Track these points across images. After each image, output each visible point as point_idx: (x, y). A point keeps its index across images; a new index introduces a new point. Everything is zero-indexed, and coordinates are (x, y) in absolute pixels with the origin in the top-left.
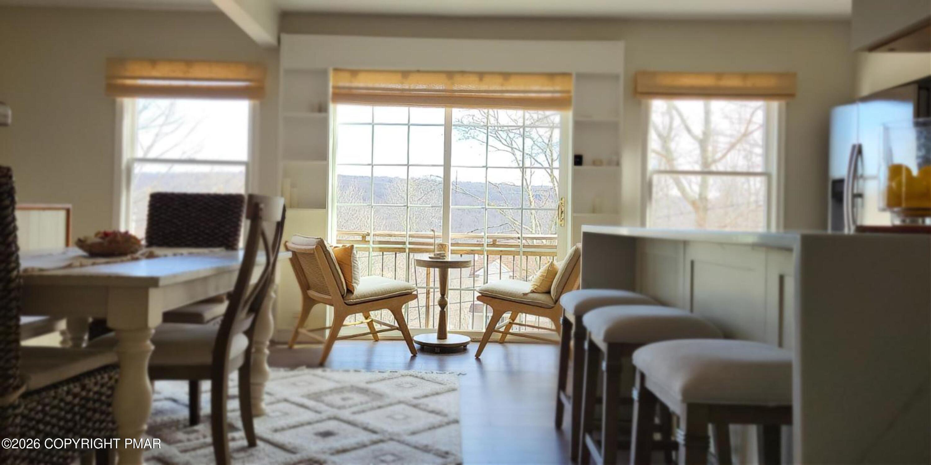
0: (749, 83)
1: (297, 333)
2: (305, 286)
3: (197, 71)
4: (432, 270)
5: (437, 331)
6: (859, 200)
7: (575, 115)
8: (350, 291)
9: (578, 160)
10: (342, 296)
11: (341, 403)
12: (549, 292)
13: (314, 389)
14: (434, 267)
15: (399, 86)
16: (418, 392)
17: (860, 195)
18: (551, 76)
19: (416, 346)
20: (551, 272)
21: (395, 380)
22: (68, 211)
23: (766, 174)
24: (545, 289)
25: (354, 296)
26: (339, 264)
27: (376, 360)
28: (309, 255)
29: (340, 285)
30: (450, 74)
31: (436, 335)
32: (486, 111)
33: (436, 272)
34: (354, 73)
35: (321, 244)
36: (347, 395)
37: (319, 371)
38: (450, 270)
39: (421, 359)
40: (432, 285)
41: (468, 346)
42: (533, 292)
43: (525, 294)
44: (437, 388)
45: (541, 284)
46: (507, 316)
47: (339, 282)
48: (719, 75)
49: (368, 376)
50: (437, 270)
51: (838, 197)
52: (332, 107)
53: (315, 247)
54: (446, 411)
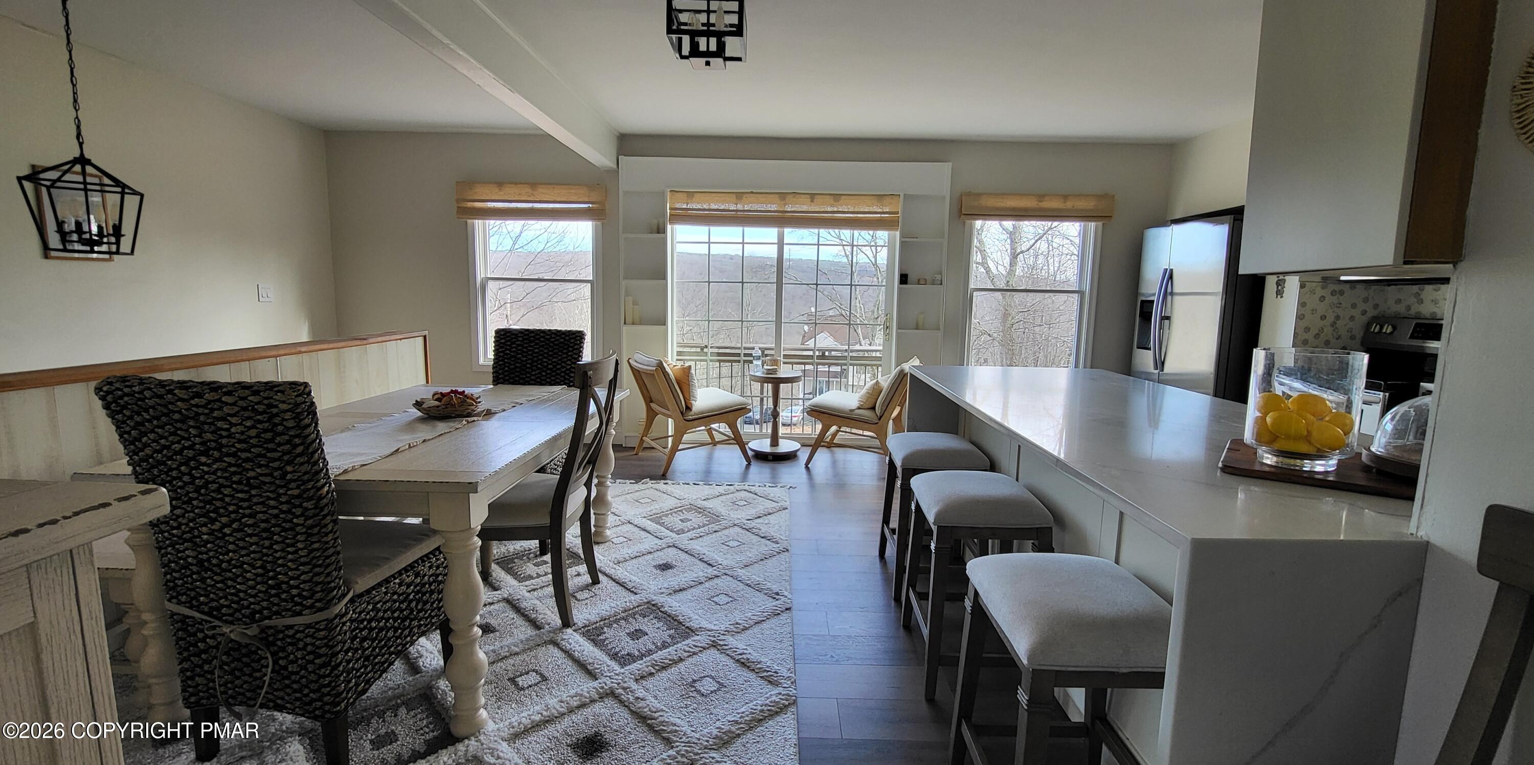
0: (1069, 204)
1: (642, 441)
2: (649, 400)
3: (542, 193)
4: (766, 385)
5: (770, 436)
6: (1166, 322)
7: (902, 236)
8: (689, 408)
9: (904, 279)
10: (682, 413)
11: (680, 526)
12: (873, 408)
13: (655, 508)
14: (768, 383)
15: (733, 207)
16: (752, 512)
17: (1168, 318)
18: (880, 197)
19: (750, 453)
20: (876, 390)
21: (731, 496)
22: (425, 337)
23: (1081, 293)
24: (870, 406)
25: (692, 413)
26: (678, 384)
27: (715, 468)
28: (651, 375)
29: (679, 403)
30: (783, 196)
31: (768, 441)
32: (816, 231)
33: (769, 387)
34: (690, 195)
35: (660, 366)
36: (687, 515)
37: (661, 485)
38: (781, 385)
39: (755, 468)
40: (765, 394)
41: (798, 453)
42: (859, 408)
43: (852, 411)
44: (770, 505)
45: (867, 401)
46: (834, 428)
47: (678, 400)
48: (1041, 197)
49: (706, 491)
50: (770, 385)
51: (1146, 316)
52: (669, 227)
53: (654, 368)
54: (777, 535)
